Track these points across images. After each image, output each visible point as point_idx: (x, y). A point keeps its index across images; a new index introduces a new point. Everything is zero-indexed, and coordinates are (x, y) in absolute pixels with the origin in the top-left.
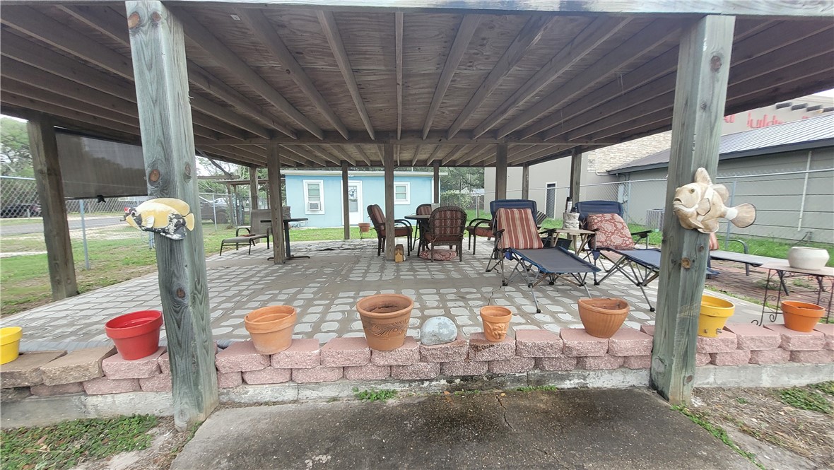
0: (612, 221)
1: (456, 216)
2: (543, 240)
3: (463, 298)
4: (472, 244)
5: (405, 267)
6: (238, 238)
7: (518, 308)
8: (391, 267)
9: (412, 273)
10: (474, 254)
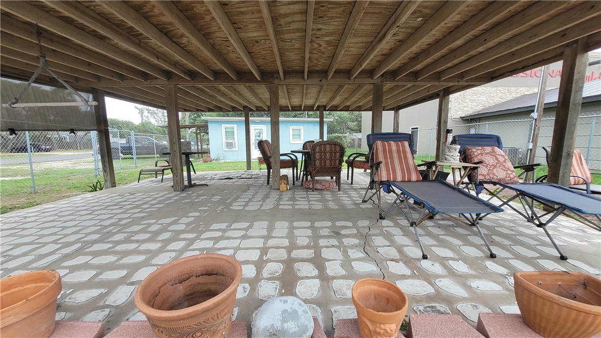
0: (493, 153)
1: (335, 150)
2: (421, 172)
3: (337, 234)
4: (350, 175)
5: (287, 195)
6: (156, 168)
7: (400, 249)
8: (274, 195)
9: (292, 203)
10: (352, 184)
